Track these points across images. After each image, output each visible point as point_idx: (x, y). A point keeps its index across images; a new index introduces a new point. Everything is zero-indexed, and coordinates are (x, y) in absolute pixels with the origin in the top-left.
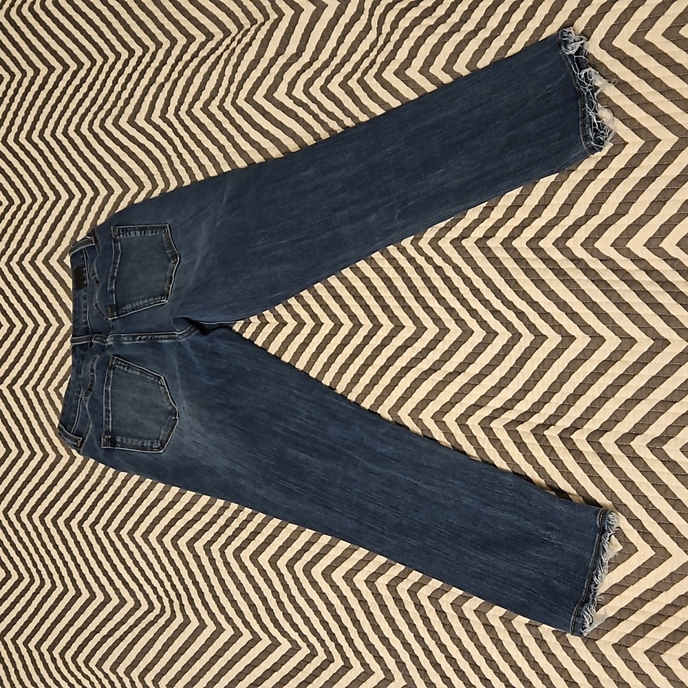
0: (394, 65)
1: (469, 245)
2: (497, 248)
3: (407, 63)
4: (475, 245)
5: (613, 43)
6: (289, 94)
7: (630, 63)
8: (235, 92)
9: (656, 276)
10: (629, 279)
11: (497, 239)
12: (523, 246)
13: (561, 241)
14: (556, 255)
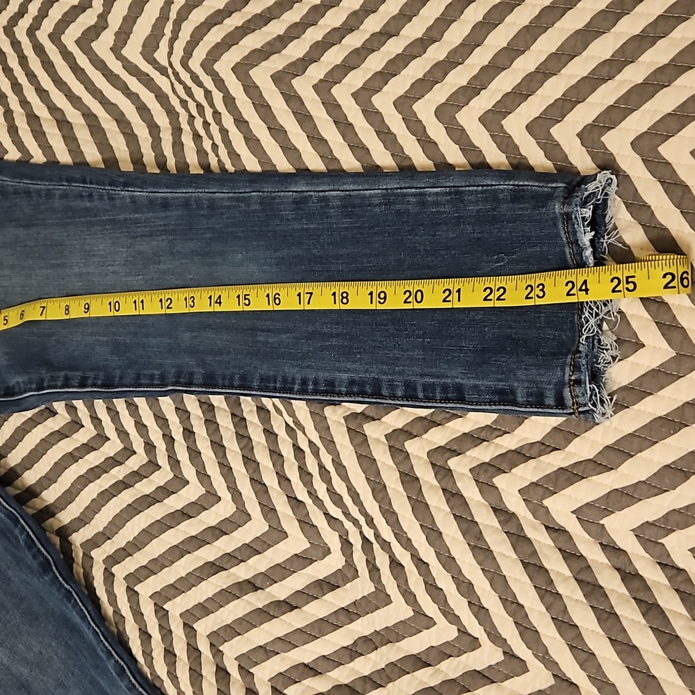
0: (277, 63)
1: (334, 418)
2: (378, 441)
3: (300, 66)
4: (343, 421)
5: (659, 148)
6: (116, 50)
7: (682, 197)
8: (36, 17)
9: (638, 590)
10: (589, 580)
11: (383, 427)
12: (421, 455)
13: (486, 471)
14: (470, 491)
